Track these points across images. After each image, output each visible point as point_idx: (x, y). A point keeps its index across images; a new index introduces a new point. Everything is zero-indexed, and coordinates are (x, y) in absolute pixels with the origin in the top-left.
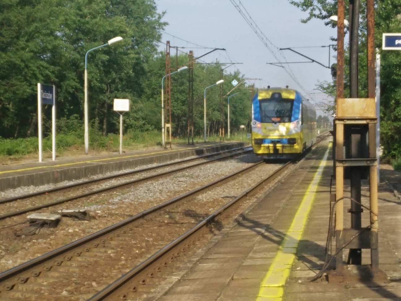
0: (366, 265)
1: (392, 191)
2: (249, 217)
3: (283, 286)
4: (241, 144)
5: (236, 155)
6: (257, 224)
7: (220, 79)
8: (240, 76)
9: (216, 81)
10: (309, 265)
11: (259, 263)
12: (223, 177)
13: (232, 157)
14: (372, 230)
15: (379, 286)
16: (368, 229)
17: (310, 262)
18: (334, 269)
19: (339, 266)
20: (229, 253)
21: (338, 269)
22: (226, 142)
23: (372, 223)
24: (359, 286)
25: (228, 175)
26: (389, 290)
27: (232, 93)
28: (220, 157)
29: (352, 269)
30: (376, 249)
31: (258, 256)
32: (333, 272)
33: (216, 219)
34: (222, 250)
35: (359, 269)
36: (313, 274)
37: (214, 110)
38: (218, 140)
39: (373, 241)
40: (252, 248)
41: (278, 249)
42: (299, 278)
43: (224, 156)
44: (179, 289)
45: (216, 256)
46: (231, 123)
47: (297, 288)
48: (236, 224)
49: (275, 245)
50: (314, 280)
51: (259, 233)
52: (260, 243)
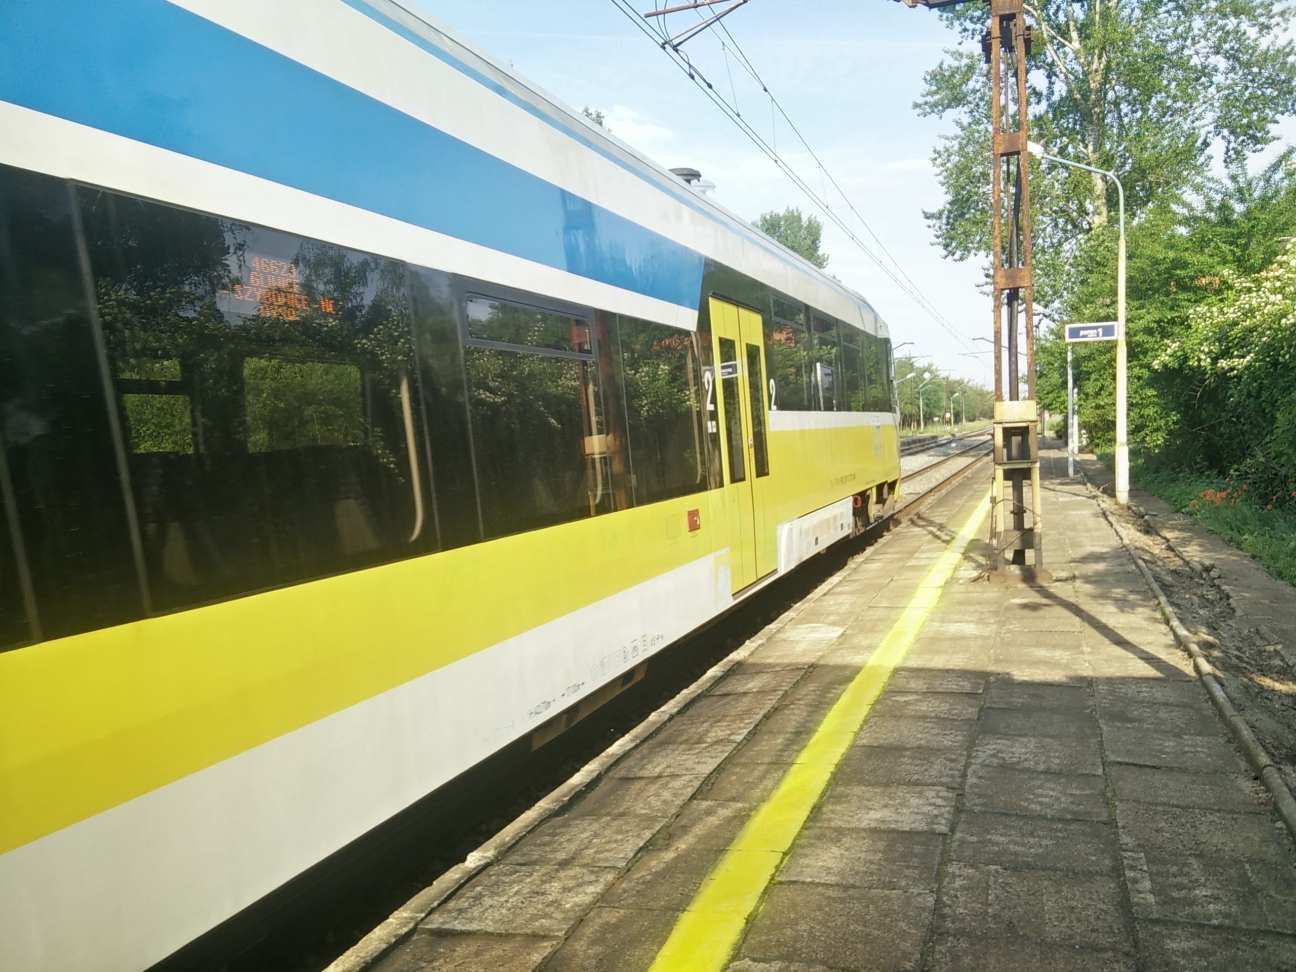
0: (1030, 566)
1: (1085, 484)
2: (925, 516)
3: (941, 587)
4: (934, 437)
5: (928, 449)
6: (931, 523)
7: (911, 372)
8: (934, 367)
9: (906, 375)
10: (973, 565)
11: (923, 563)
12: (910, 473)
13: (922, 451)
14: (1036, 531)
15: (1041, 587)
16: (1031, 530)
17: (976, 561)
18: (996, 569)
19: (1001, 566)
20: (897, 553)
21: (1000, 570)
22: (919, 435)
23: (1035, 524)
24: (1022, 586)
25: (917, 470)
26: (1052, 590)
27: (924, 386)
28: (911, 451)
29: (1015, 569)
30: (1040, 549)
31: (924, 556)
32: (994, 572)
33: (895, 517)
34: (890, 550)
35: (1022, 570)
36: (975, 574)
37: (906, 403)
38: (910, 434)
39: (1036, 540)
40: (919, 547)
41: (946, 549)
42: (961, 579)
43: (916, 450)
44: (839, 589)
45: (881, 557)
46: (924, 416)
47: (955, 588)
48: (909, 523)
49: (944, 545)
50: (975, 580)
51: (931, 533)
52: (930, 542)
